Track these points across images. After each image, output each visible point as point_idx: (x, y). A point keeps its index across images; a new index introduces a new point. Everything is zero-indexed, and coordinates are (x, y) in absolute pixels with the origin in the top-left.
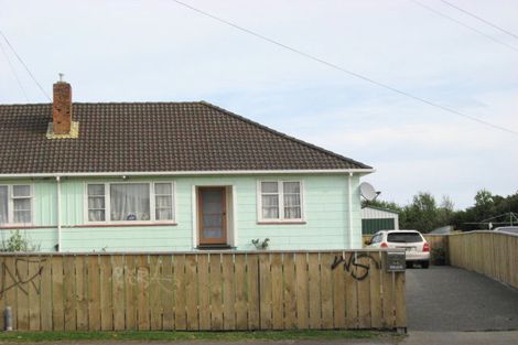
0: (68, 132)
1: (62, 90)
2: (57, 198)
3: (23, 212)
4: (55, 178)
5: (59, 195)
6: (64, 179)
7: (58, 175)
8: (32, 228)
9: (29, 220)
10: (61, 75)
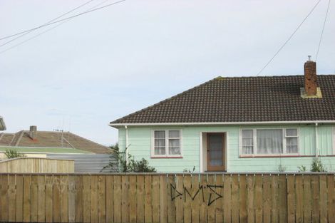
0: (315, 94)
1: (310, 66)
2: (315, 137)
3: (292, 147)
4: (314, 124)
5: (317, 135)
6: (321, 125)
7: (317, 122)
8: (299, 156)
9: (297, 151)
10: (309, 57)
